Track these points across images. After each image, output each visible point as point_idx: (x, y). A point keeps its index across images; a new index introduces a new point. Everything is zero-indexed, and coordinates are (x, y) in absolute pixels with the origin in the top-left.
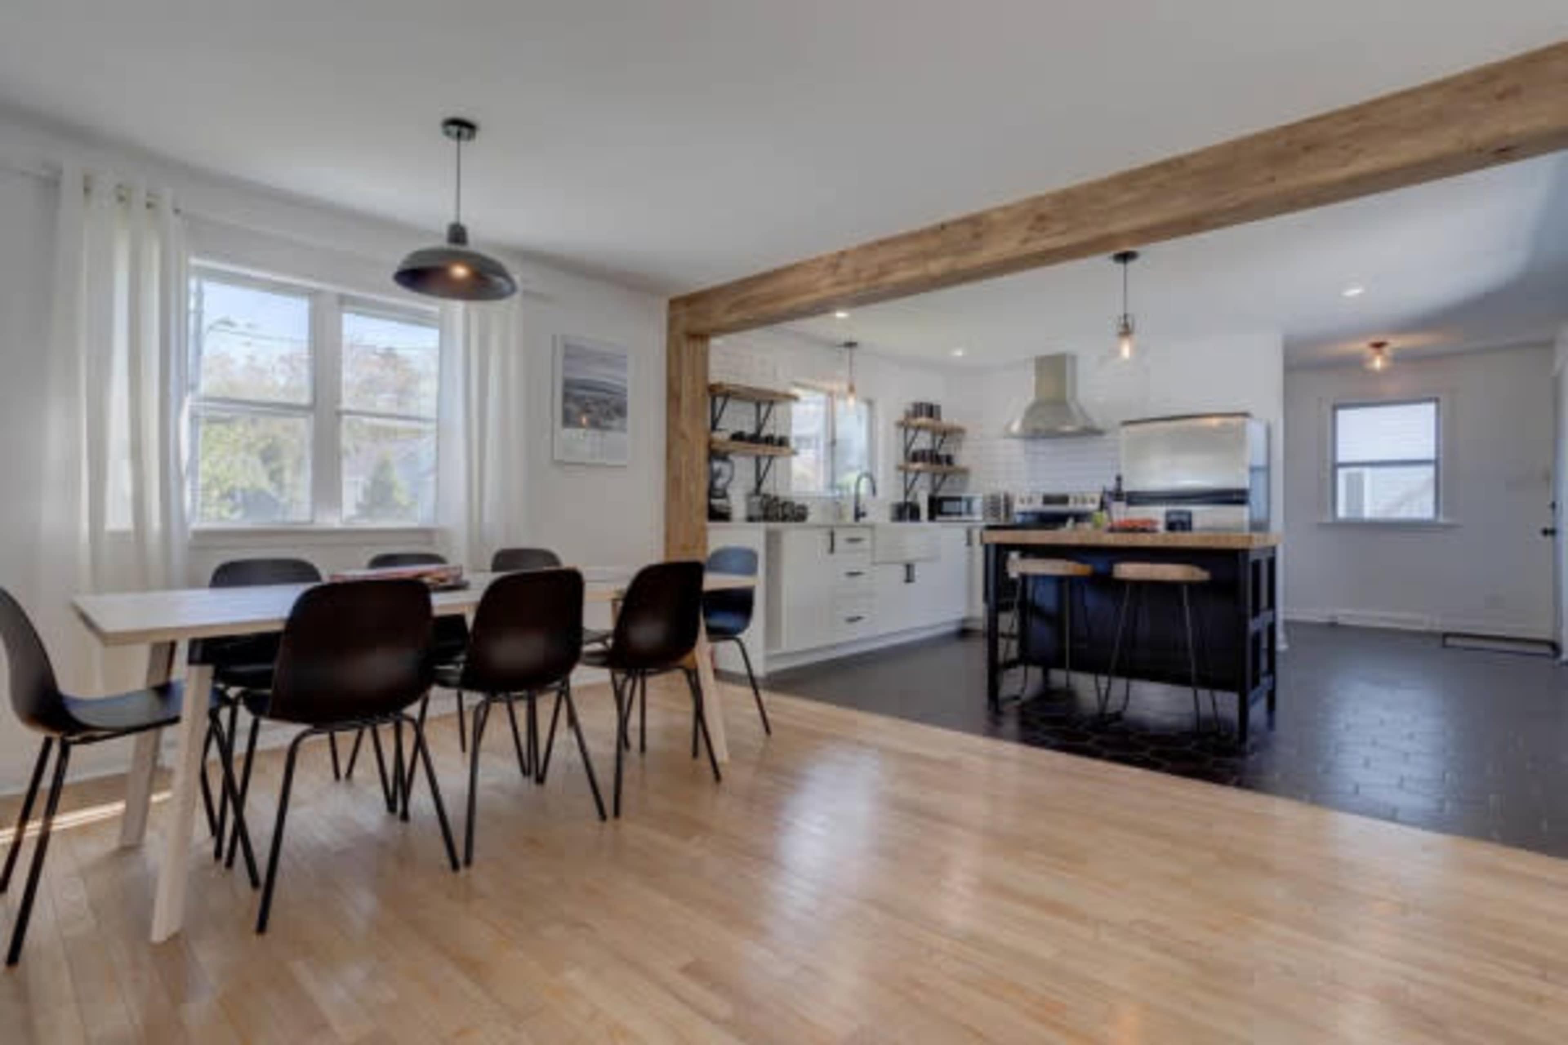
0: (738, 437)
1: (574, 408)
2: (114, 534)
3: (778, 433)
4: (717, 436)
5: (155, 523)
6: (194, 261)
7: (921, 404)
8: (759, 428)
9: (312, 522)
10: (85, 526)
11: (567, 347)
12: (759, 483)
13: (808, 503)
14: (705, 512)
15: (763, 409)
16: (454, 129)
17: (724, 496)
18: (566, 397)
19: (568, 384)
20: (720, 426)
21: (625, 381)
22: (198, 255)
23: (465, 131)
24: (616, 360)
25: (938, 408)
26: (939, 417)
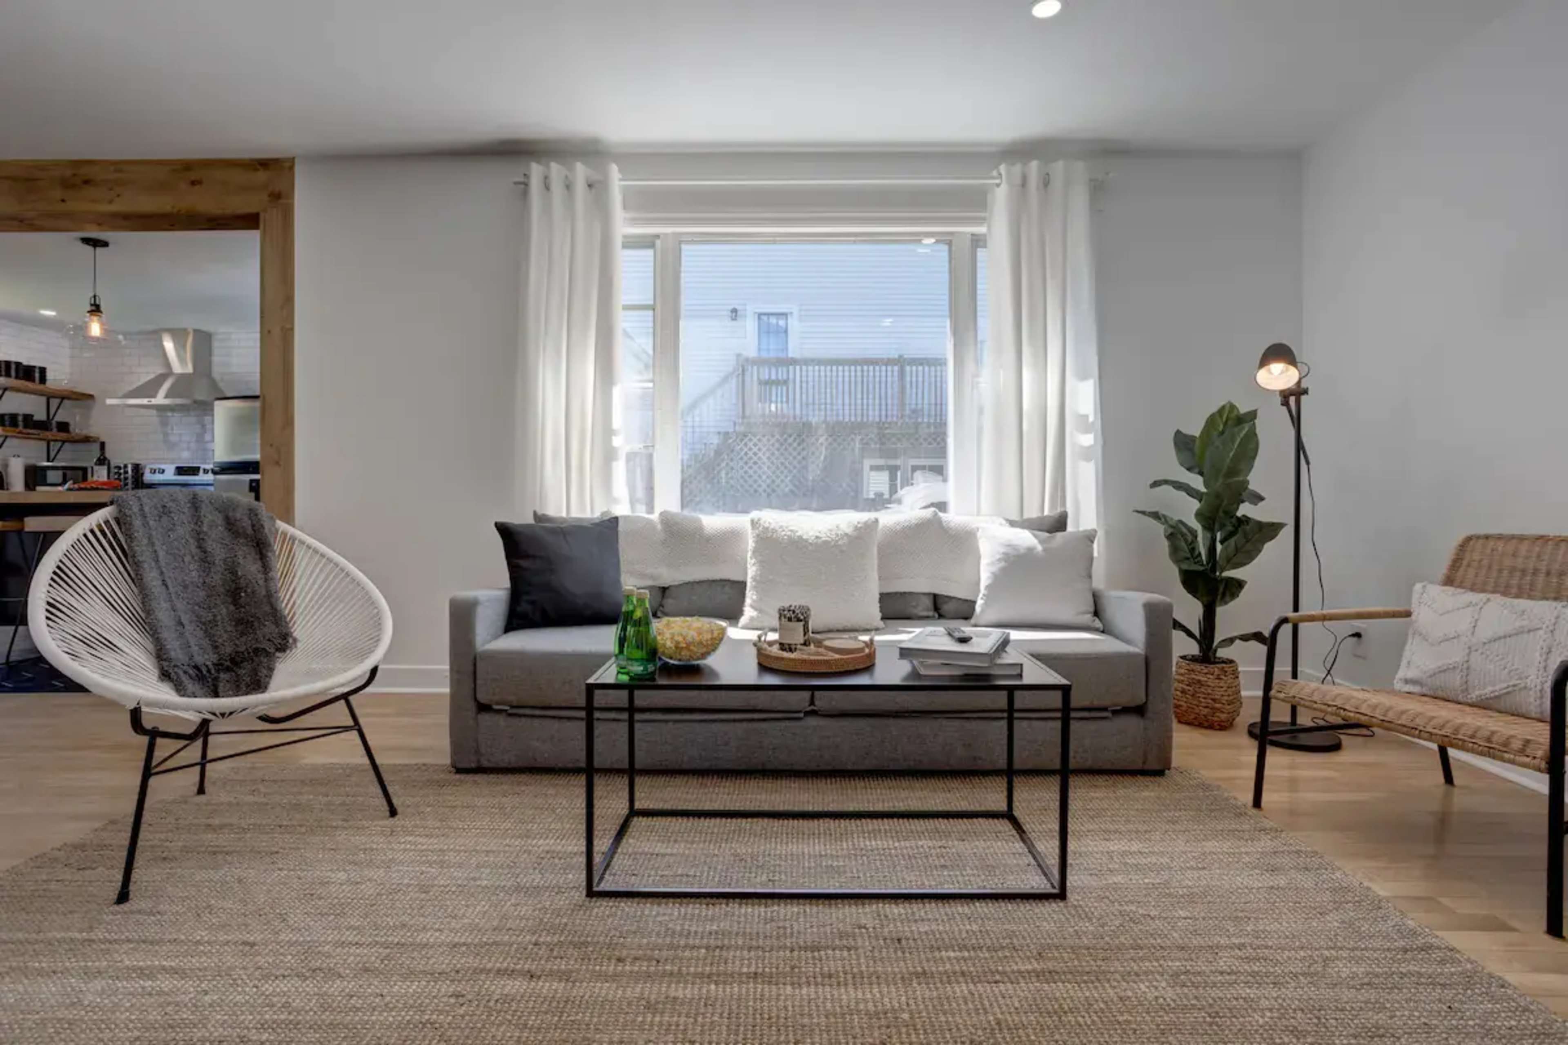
25: (43, 371)
26: (43, 380)
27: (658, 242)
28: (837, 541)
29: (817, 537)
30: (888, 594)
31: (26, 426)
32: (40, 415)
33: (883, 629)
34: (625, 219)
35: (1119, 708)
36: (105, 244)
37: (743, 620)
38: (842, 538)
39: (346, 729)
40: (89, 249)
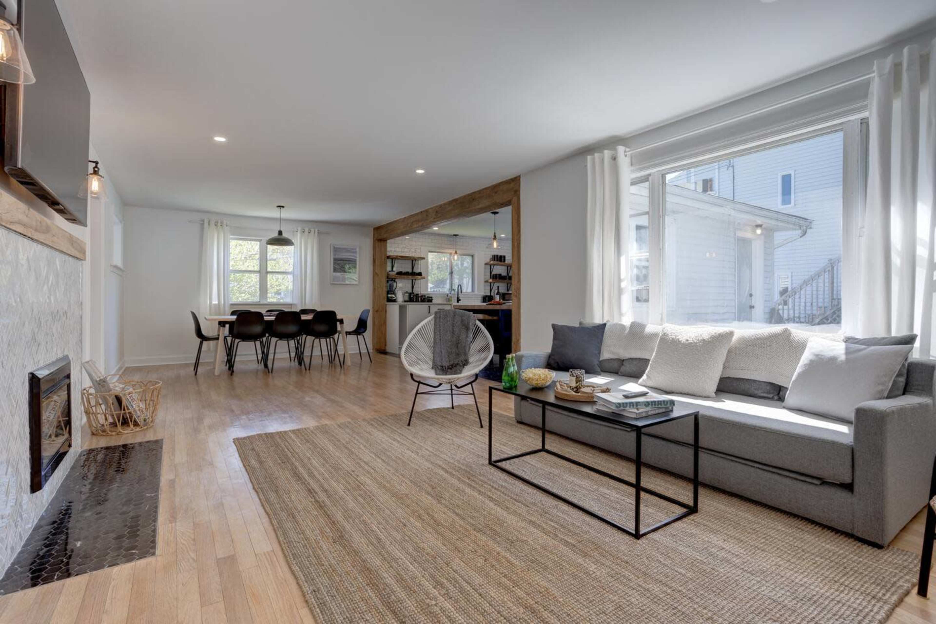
0: (400, 273)
1: (337, 266)
2: (215, 304)
3: (419, 271)
4: (391, 273)
5: (222, 302)
6: (231, 237)
7: (495, 255)
8: (413, 269)
9: (259, 302)
10: (208, 303)
11: (334, 247)
12: (412, 289)
13: (433, 296)
14: (386, 299)
15: (414, 263)
17: (394, 293)
18: (334, 263)
19: (335, 260)
20: (394, 270)
21: (356, 257)
22: (232, 235)
23: (282, 208)
24: (352, 251)
25: (504, 257)
26: (504, 261)
27: (650, 178)
28: (697, 343)
29: (687, 340)
30: (724, 378)
31: (499, 279)
32: (504, 274)
33: (714, 397)
34: (631, 171)
35: (838, 483)
36: (497, 213)
37: (641, 380)
38: (700, 342)
39: (470, 394)
40: (493, 215)
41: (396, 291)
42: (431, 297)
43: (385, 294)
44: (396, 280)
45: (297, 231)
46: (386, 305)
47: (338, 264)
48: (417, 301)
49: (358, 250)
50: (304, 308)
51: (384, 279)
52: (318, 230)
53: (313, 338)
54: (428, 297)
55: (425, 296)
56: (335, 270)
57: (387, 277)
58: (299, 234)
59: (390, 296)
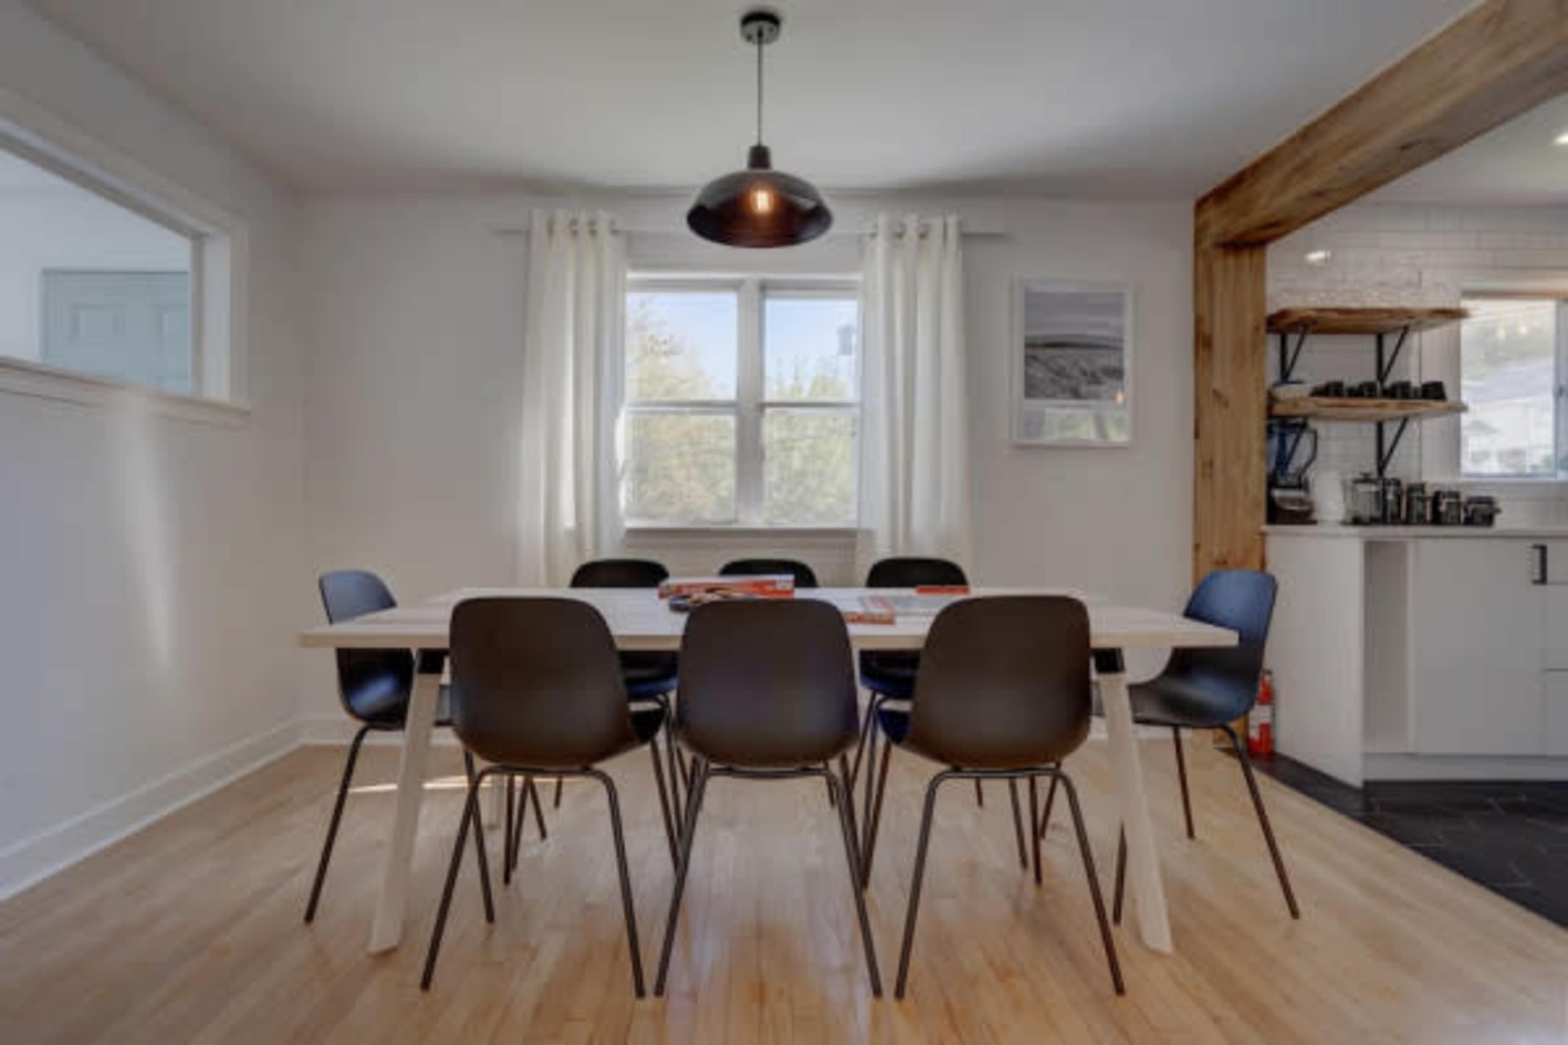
0: (1332, 390)
1: (1039, 372)
2: (568, 532)
4: (1284, 392)
8: (1382, 374)
9: (736, 521)
10: (543, 525)
11: (1029, 294)
12: (1382, 462)
13: (1494, 494)
14: (1262, 511)
15: (1390, 342)
16: (753, 27)
17: (1302, 485)
18: (1030, 359)
19: (1032, 344)
20: (1294, 375)
21: (1120, 329)
23: (766, 26)
24: (1106, 303)
41: (1311, 474)
42: (1489, 501)
43: (1258, 490)
44: (1312, 424)
45: (873, 236)
46: (1263, 535)
47: (1045, 363)
48: (1437, 519)
49: (1129, 301)
50: (902, 553)
51: (1256, 423)
52: (960, 225)
53: (936, 768)
54: (1470, 501)
55: (1456, 495)
56: (1031, 389)
57: (1270, 415)
58: (880, 245)
59: (1277, 493)
